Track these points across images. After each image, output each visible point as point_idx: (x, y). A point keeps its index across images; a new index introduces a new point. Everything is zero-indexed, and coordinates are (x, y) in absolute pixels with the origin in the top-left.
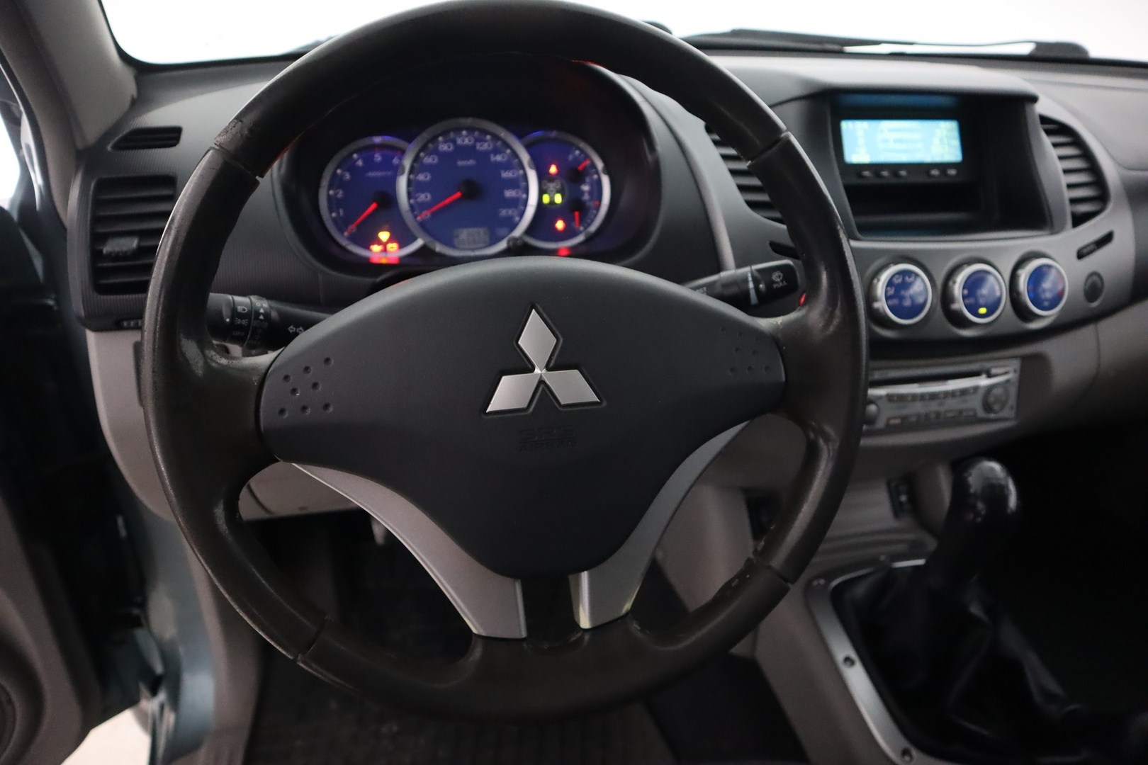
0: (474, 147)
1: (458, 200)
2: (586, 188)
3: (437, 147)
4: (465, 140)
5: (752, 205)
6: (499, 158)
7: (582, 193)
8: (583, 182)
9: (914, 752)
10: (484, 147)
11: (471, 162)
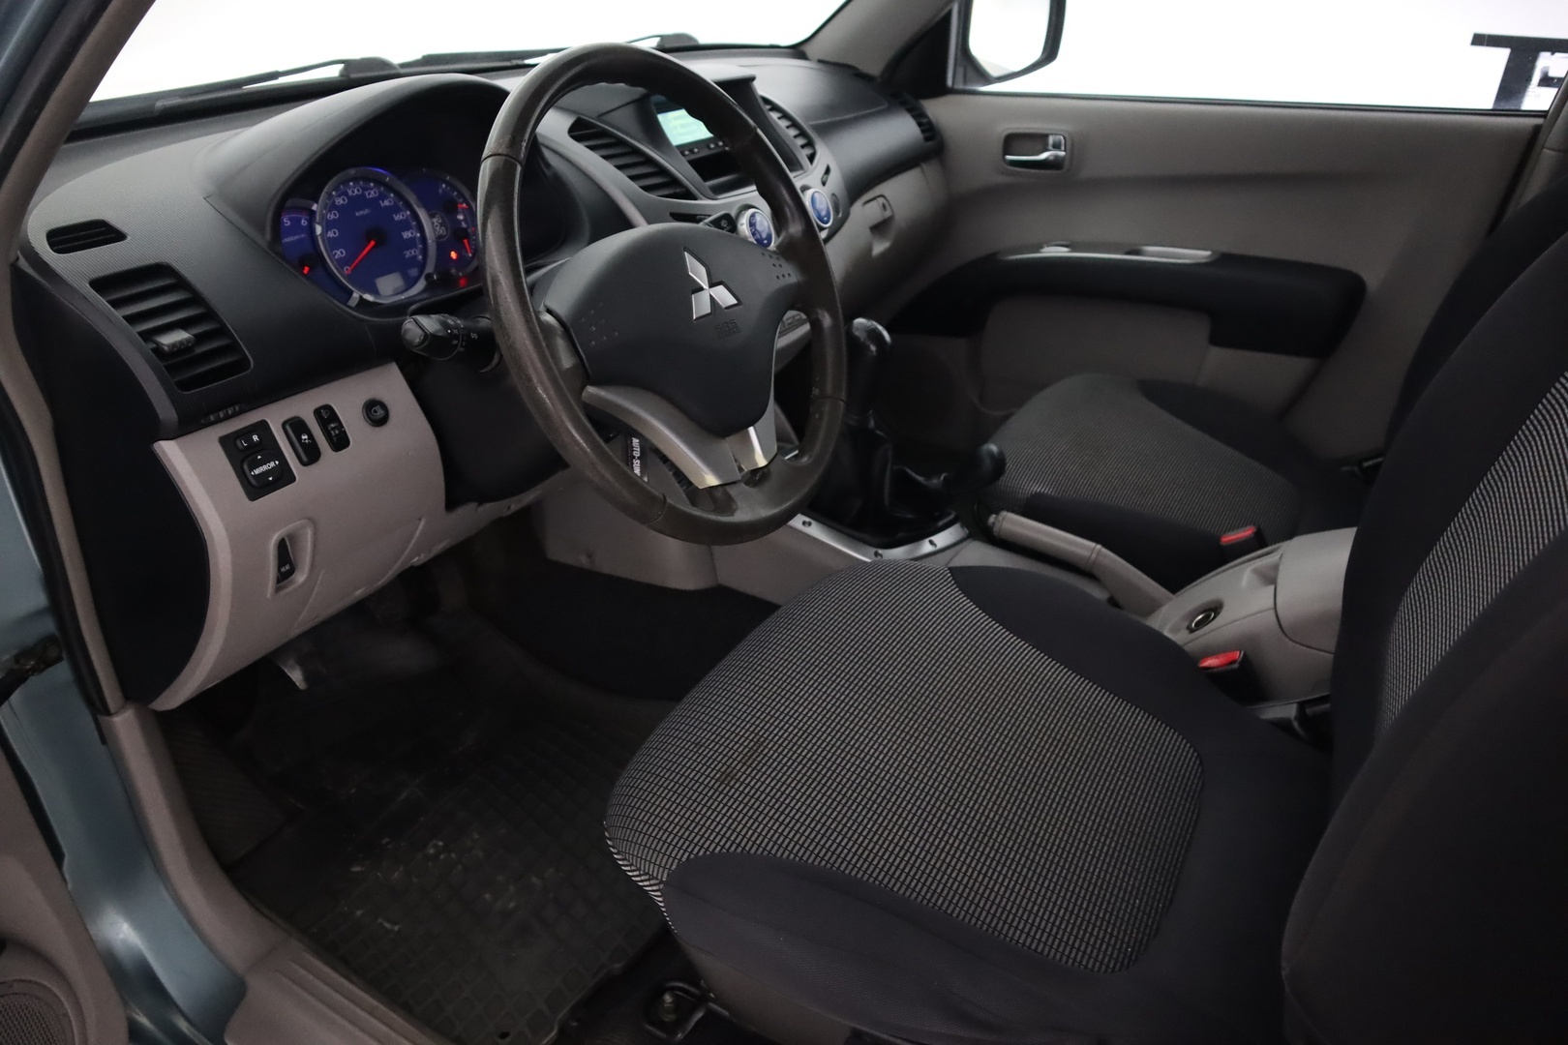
0: (363, 195)
1: (375, 246)
2: (461, 217)
3: (334, 202)
4: (354, 190)
5: (646, 188)
6: (386, 203)
7: (460, 221)
8: (457, 213)
9: (880, 551)
10: (372, 194)
11: (366, 211)
